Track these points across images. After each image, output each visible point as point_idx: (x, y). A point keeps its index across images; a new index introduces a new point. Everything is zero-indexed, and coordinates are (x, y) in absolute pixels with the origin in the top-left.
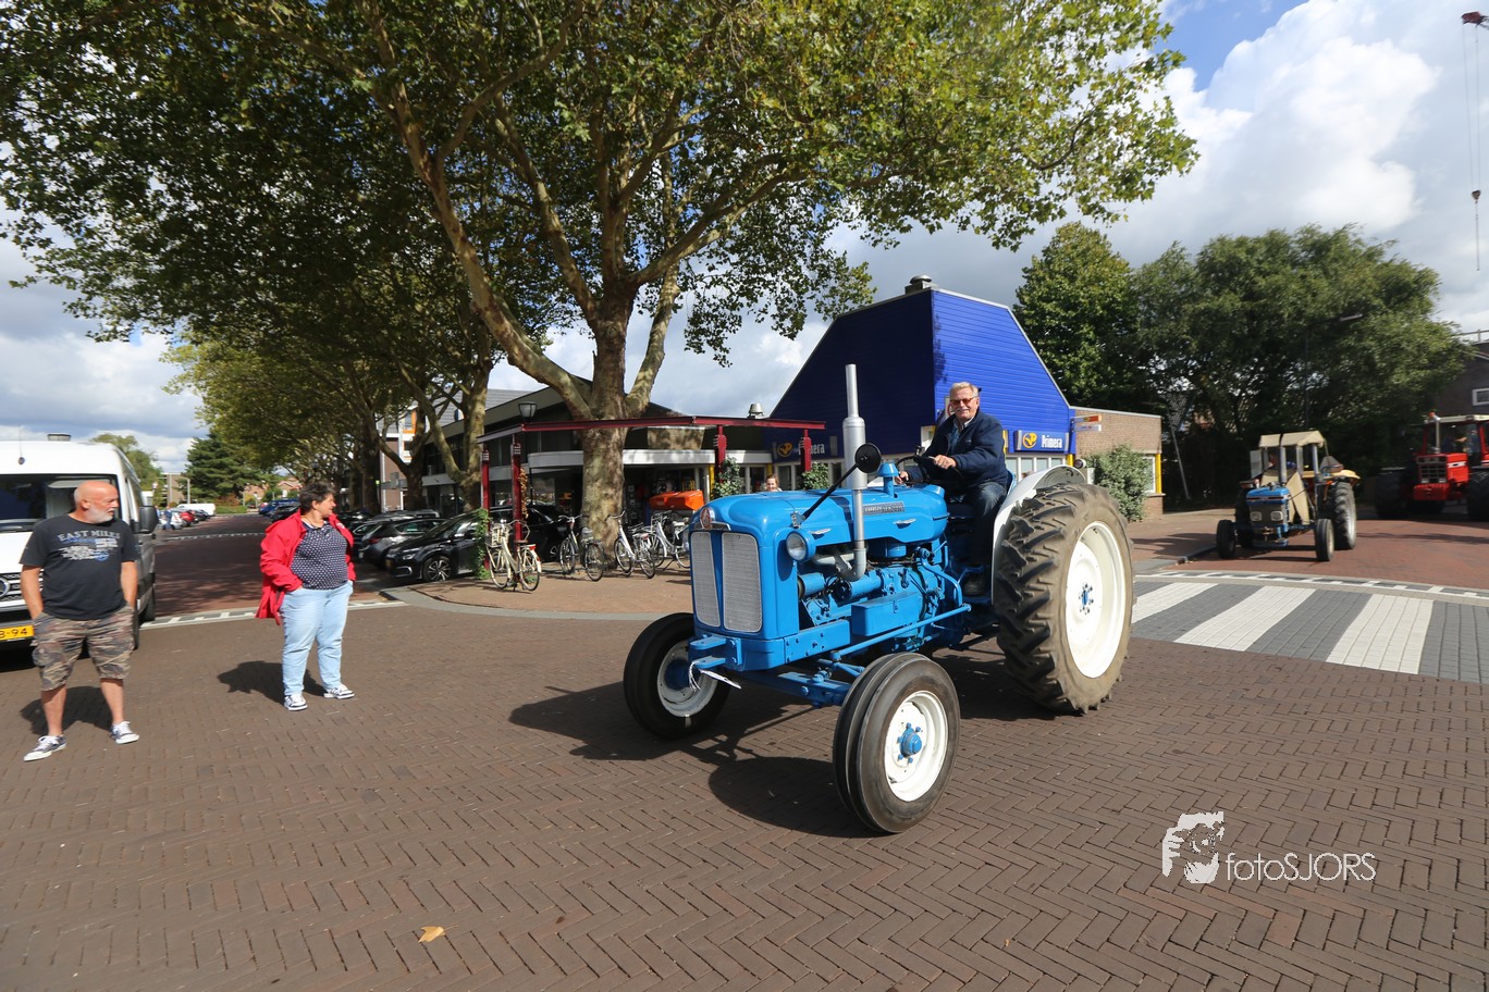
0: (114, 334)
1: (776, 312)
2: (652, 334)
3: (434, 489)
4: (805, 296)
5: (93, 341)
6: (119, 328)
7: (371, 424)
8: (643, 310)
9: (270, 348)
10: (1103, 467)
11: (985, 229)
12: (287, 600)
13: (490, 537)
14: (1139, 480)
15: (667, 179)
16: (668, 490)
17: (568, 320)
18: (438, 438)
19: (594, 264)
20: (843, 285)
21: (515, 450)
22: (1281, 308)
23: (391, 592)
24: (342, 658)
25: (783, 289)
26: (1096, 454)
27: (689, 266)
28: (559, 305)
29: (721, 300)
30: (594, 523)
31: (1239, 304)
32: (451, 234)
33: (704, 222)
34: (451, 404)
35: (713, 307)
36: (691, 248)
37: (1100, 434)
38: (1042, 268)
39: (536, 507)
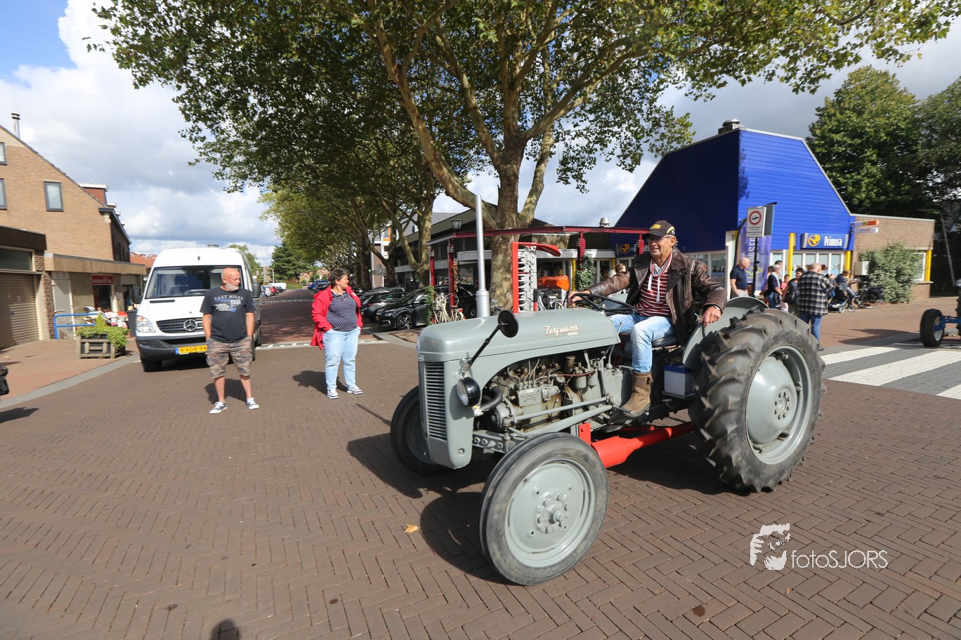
0: (235, 188)
1: (620, 153)
2: (536, 173)
3: (402, 275)
4: (641, 141)
5: (226, 192)
6: (238, 185)
7: (365, 236)
8: (529, 157)
9: (312, 192)
10: (877, 261)
11: (788, 79)
12: (325, 337)
13: (435, 304)
14: (910, 271)
15: (546, 65)
16: (545, 275)
17: (481, 166)
18: (404, 243)
19: (497, 128)
20: (670, 131)
21: (450, 249)
23: (379, 335)
24: (356, 371)
25: (626, 137)
26: (871, 250)
27: (560, 125)
28: (476, 156)
29: (582, 147)
30: (498, 296)
32: (411, 114)
33: (571, 94)
34: (411, 222)
35: (577, 152)
36: (562, 112)
37: (877, 235)
38: (833, 106)
39: (462, 285)
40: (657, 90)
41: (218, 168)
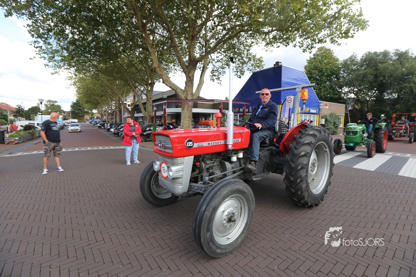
0: (56, 73)
1: (235, 70)
2: (201, 76)
4: (244, 66)
6: (57, 71)
10: (328, 119)
11: (301, 47)
14: (338, 123)
18: (140, 103)
20: (255, 63)
21: (164, 107)
22: (385, 74)
25: (238, 64)
26: (326, 115)
27: (211, 56)
29: (220, 66)
31: (372, 72)
33: (217, 45)
35: (217, 68)
37: (327, 109)
38: (312, 59)
40: (251, 47)
41: (46, 62)
